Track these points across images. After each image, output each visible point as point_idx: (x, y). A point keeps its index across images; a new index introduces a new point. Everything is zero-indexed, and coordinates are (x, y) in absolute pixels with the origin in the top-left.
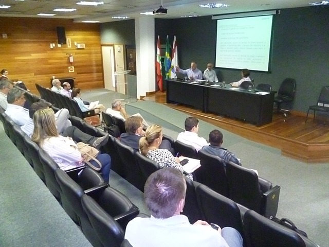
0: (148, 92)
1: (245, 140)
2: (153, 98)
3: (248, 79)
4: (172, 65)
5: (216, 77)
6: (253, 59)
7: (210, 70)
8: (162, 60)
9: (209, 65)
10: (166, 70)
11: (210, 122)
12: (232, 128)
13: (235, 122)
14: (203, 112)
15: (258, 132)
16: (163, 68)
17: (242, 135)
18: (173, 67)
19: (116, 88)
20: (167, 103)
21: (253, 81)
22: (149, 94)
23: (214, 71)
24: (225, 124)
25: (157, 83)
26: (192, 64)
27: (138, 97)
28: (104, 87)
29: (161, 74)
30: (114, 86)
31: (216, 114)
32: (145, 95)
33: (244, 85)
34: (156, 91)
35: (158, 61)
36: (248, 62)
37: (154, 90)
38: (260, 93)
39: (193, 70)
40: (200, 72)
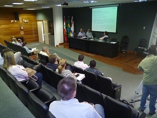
1: (106, 65)
2: (63, 46)
5: (92, 35)
6: (109, 27)
7: (89, 32)
8: (66, 28)
9: (89, 30)
10: (68, 32)
11: (90, 57)
12: (100, 59)
13: (101, 56)
14: (86, 52)
15: (111, 61)
17: (105, 62)
18: (72, 31)
19: (44, 41)
20: (69, 48)
21: (109, 37)
22: (60, 44)
23: (91, 33)
24: (97, 58)
25: (64, 39)
26: (81, 29)
27: (55, 46)
28: (39, 41)
29: (66, 34)
30: (43, 40)
31: (92, 53)
33: (105, 39)
35: (64, 28)
36: (106, 28)
37: (63, 42)
38: (112, 43)
39: (82, 32)
40: (84, 33)
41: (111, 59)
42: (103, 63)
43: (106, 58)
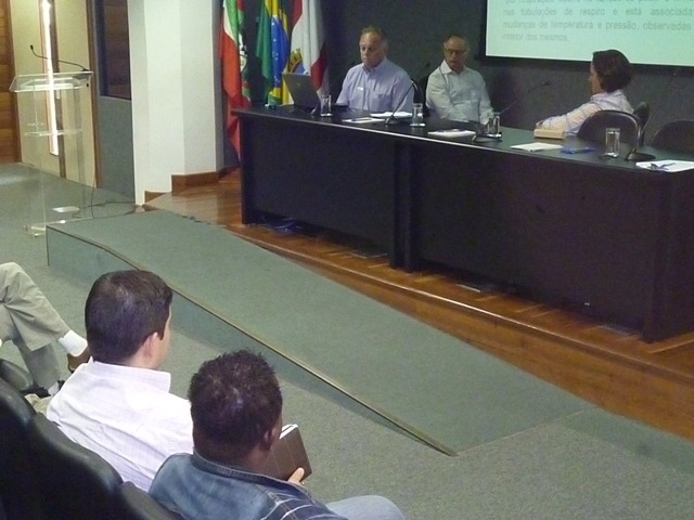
0: (182, 173)
1: (584, 408)
2: (207, 207)
3: (614, 102)
4: (294, 49)
5: (486, 103)
6: (654, 12)
7: (457, 69)
9: (451, 43)
10: (265, 72)
11: (423, 317)
12: (523, 344)
13: (535, 316)
14: (398, 264)
15: (644, 369)
16: (254, 63)
17: (570, 383)
18: (300, 63)
20: (246, 220)
21: (643, 114)
22: (186, 185)
23: (475, 77)
25: (225, 133)
26: (366, 38)
27: (140, 200)
29: (245, 91)
30: (56, 152)
31: (453, 272)
32: (168, 188)
33: (591, 131)
34: (222, 173)
35: (229, 29)
36: (628, 26)
37: (208, 163)
38: (659, 164)
39: (372, 68)
40: (400, 76)
41: (642, 345)
42: (552, 392)
43: (588, 330)
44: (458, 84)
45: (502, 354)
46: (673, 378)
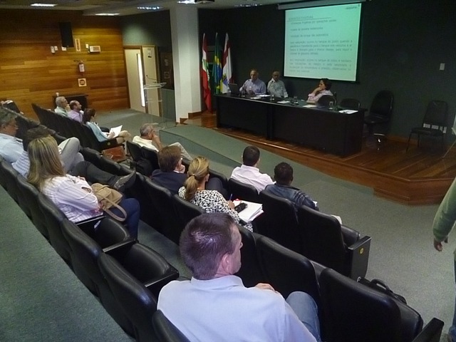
0: (191, 112)
1: (325, 176)
2: (199, 121)
3: (328, 93)
4: (224, 74)
5: (285, 90)
6: (336, 65)
7: (276, 81)
8: (210, 68)
9: (275, 73)
10: (216, 81)
11: (277, 153)
12: (307, 160)
13: (311, 152)
14: (268, 138)
15: (342, 165)
16: (212, 78)
17: (321, 169)
18: (226, 78)
19: (146, 107)
20: (218, 127)
21: (335, 95)
22: (192, 116)
23: (282, 83)
24: (298, 155)
25: (203, 99)
26: (253, 72)
27: (178, 121)
28: (130, 108)
29: (209, 87)
30: (144, 105)
31: (284, 141)
32: (187, 117)
33: (323, 101)
34: (202, 112)
35: (204, 68)
36: (328, 69)
37: (199, 110)
38: (345, 111)
39: (254, 81)
40: (263, 83)
41: (340, 159)
42: (316, 172)
43: (325, 156)
44: (277, 85)
45: (302, 163)
46: (349, 167)
